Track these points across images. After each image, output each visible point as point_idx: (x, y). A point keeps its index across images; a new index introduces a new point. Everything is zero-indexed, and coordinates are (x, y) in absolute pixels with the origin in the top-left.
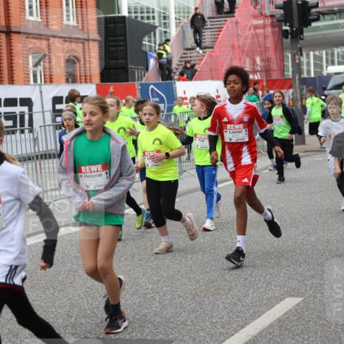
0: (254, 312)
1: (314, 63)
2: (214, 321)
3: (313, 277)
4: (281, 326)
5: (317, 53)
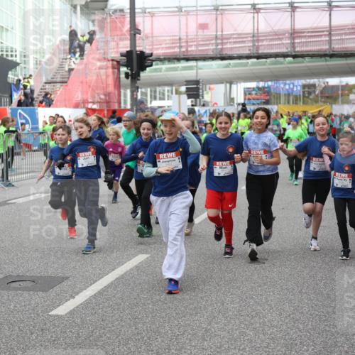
0: (119, 262)
2: (94, 267)
4: (138, 270)
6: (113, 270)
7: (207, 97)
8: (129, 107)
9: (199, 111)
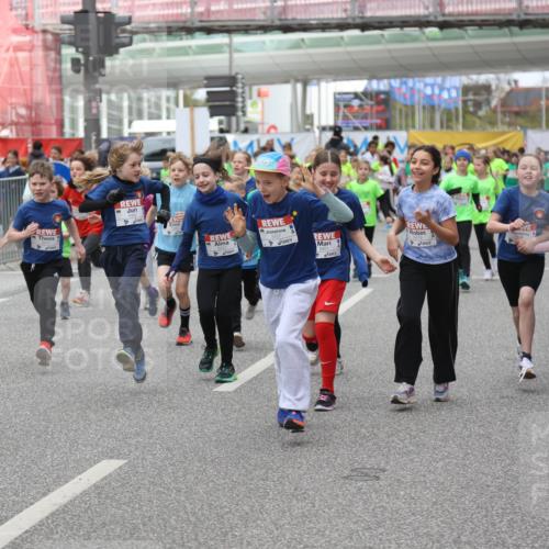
0: (58, 477)
3: (138, 434)
4: (100, 493)
5: (113, 97)
6: (45, 495)
7: (253, 113)
8: (81, 134)
9: (235, 143)
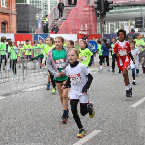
1: (111, 28)
2: (62, 139)
3: (106, 121)
4: (92, 142)
5: (112, 23)
8: (100, 33)
